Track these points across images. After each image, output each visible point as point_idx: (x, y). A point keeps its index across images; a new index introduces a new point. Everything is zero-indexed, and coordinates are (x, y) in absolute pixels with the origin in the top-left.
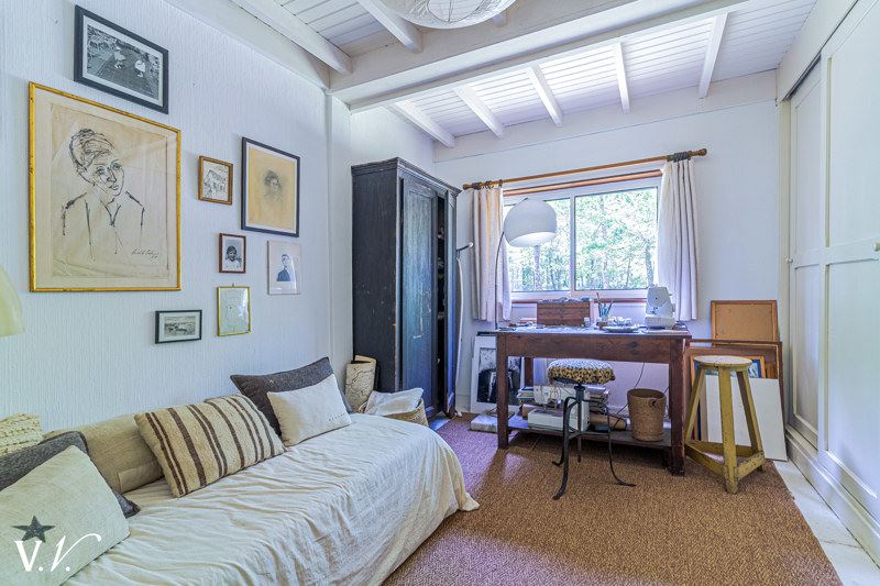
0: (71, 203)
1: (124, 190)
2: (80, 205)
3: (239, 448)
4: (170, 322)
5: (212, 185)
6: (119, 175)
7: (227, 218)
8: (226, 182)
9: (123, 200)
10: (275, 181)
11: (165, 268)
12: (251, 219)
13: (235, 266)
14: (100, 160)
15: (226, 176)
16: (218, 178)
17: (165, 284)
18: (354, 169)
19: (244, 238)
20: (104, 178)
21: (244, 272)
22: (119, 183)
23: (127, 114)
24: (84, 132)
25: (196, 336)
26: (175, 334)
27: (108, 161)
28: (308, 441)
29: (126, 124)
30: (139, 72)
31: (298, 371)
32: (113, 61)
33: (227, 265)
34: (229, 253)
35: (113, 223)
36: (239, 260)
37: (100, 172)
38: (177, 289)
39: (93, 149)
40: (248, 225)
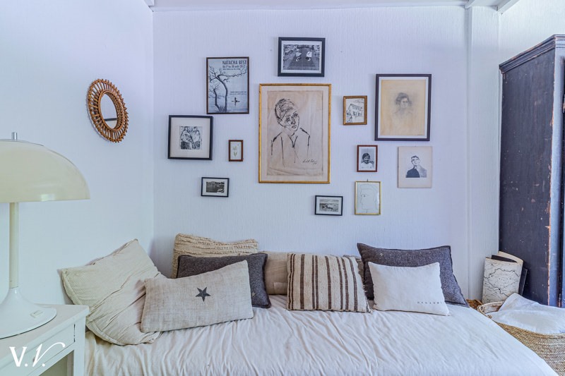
0: (275, 138)
1: (300, 127)
2: (279, 138)
3: (330, 295)
4: (323, 202)
5: (352, 114)
6: (296, 119)
7: (364, 134)
8: (363, 109)
9: (299, 132)
10: (405, 100)
11: (321, 170)
12: (382, 133)
13: (370, 167)
14: (288, 114)
15: (363, 105)
16: (357, 108)
17: (320, 179)
18: (501, 67)
19: (376, 146)
20: (290, 122)
21: (376, 171)
22: (297, 124)
23: (301, 85)
24: (282, 101)
25: (339, 213)
26: (326, 210)
27: (291, 113)
28: (391, 312)
29: (301, 90)
30: (308, 58)
31: (410, 252)
32: (295, 58)
33: (363, 166)
34: (365, 158)
35: (294, 146)
36: (372, 162)
37: (288, 120)
38: (328, 183)
39: (285, 109)
40: (379, 136)
